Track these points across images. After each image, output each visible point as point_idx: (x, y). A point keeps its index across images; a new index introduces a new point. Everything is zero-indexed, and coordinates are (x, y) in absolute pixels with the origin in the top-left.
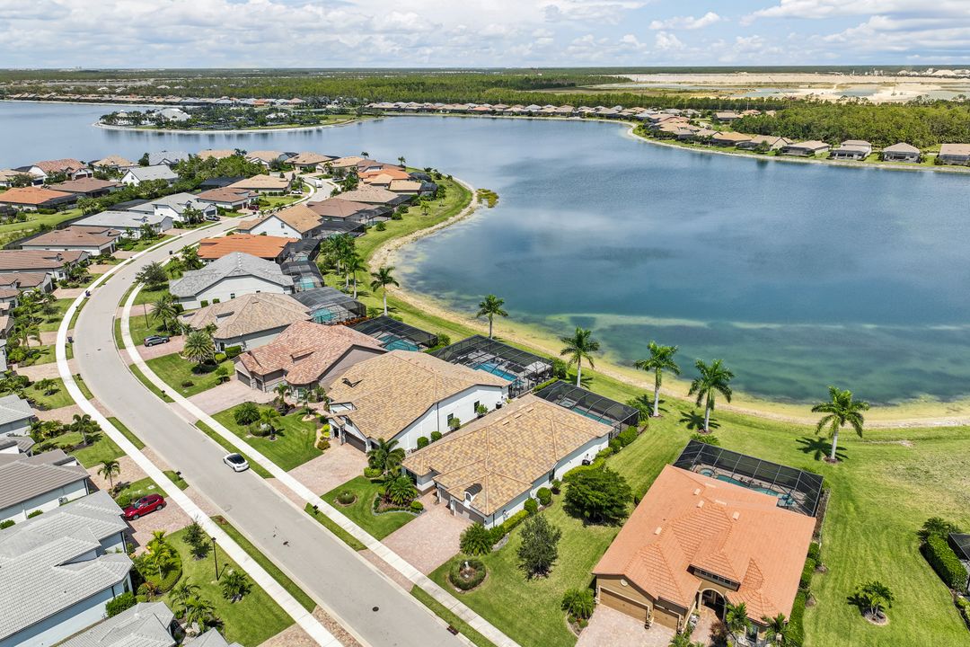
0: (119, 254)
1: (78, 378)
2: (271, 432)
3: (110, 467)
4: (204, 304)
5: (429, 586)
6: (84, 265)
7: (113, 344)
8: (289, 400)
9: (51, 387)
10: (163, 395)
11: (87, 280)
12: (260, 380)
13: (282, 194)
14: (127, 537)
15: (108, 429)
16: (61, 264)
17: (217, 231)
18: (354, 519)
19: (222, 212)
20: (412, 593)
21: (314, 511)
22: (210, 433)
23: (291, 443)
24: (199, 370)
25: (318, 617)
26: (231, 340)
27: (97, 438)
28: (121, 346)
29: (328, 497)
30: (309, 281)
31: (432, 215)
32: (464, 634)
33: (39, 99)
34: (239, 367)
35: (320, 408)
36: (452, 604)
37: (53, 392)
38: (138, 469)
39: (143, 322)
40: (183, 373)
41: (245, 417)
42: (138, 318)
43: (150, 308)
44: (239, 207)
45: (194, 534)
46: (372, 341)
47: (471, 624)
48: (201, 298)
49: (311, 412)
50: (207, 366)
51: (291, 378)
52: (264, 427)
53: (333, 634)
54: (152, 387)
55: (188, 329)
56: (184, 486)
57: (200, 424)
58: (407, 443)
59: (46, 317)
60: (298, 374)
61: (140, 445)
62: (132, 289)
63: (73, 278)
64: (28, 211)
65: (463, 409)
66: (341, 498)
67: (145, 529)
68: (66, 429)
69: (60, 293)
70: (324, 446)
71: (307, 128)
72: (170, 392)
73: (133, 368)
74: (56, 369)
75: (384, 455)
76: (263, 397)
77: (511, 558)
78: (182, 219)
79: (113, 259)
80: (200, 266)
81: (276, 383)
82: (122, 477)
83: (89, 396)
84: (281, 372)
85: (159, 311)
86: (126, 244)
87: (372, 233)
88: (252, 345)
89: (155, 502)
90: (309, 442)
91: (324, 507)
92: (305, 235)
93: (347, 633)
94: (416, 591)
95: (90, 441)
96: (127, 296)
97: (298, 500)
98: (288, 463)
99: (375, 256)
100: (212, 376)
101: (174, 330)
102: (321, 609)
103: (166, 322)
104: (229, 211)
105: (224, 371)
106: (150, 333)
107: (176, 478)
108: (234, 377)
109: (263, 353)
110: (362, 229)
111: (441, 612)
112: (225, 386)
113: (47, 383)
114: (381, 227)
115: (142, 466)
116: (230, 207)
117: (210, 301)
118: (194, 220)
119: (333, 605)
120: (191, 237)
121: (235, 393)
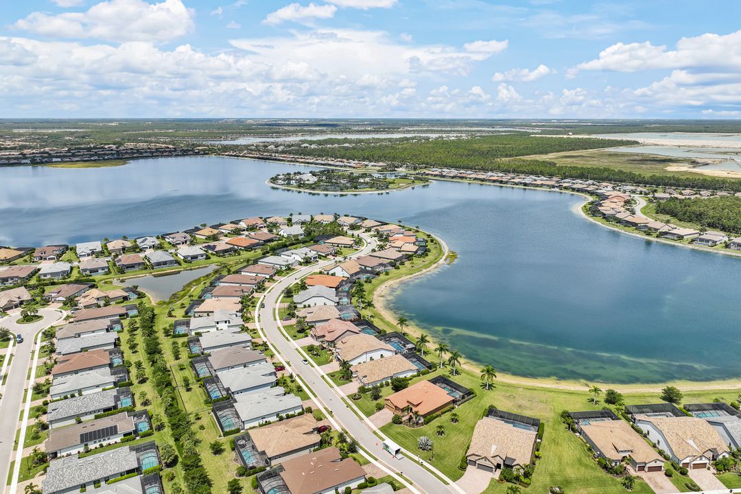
0: (276, 278)
1: (262, 329)
2: (317, 355)
3: (272, 356)
4: (305, 307)
5: (346, 398)
6: (264, 282)
7: (273, 318)
8: (325, 346)
9: (254, 331)
10: (287, 339)
11: (264, 290)
12: (318, 338)
13: (349, 247)
14: (275, 374)
15: (270, 347)
16: (256, 282)
17: (315, 268)
18: (333, 381)
19: (320, 257)
21: (323, 377)
22: (299, 352)
23: (322, 359)
24: (300, 332)
26: (311, 322)
27: (268, 349)
28: (275, 320)
29: (328, 375)
30: (345, 300)
31: (416, 267)
32: (350, 408)
33: (238, 156)
34: (311, 332)
35: (333, 349)
36: (350, 402)
37: (255, 333)
38: (279, 360)
39: (283, 311)
40: (294, 332)
41: (310, 349)
42: (281, 309)
43: (286, 305)
44: (328, 255)
45: (291, 376)
46: (356, 329)
48: (303, 304)
49: (330, 350)
50: (302, 331)
51: (326, 339)
52: (315, 353)
54: (284, 336)
55: (298, 317)
56: (290, 366)
57: (297, 349)
58: (354, 363)
59: (252, 305)
60: (329, 337)
61: (279, 353)
62: (280, 295)
63: (259, 288)
64: (241, 249)
65: (376, 356)
66: (332, 376)
67: (279, 374)
68: (260, 345)
69: (255, 295)
70: (331, 361)
71: (380, 192)
72: (289, 338)
73: (279, 328)
74: (255, 325)
75: (345, 364)
76: (317, 343)
77: (369, 396)
78: (302, 261)
79: (274, 280)
80: (306, 288)
81: (321, 340)
82: (274, 361)
83: (265, 336)
84: (324, 336)
85: (290, 307)
86: (279, 272)
87: (382, 276)
88: (318, 324)
89: (282, 368)
90: (327, 360)
91: (326, 377)
92: (352, 275)
94: (342, 398)
95: (266, 350)
96: (278, 299)
97: (320, 374)
98: (320, 364)
99: (378, 290)
100: (302, 335)
101: (292, 315)
103: (290, 313)
104: (323, 256)
105: (307, 333)
106: (285, 316)
107: (288, 363)
108: (310, 336)
109: (320, 329)
110: (378, 274)
111: (346, 403)
112: (306, 338)
113: (254, 330)
114: (387, 274)
115: (280, 359)
116: (324, 255)
117: (307, 306)
118: (307, 262)
120: (305, 271)
121: (309, 341)
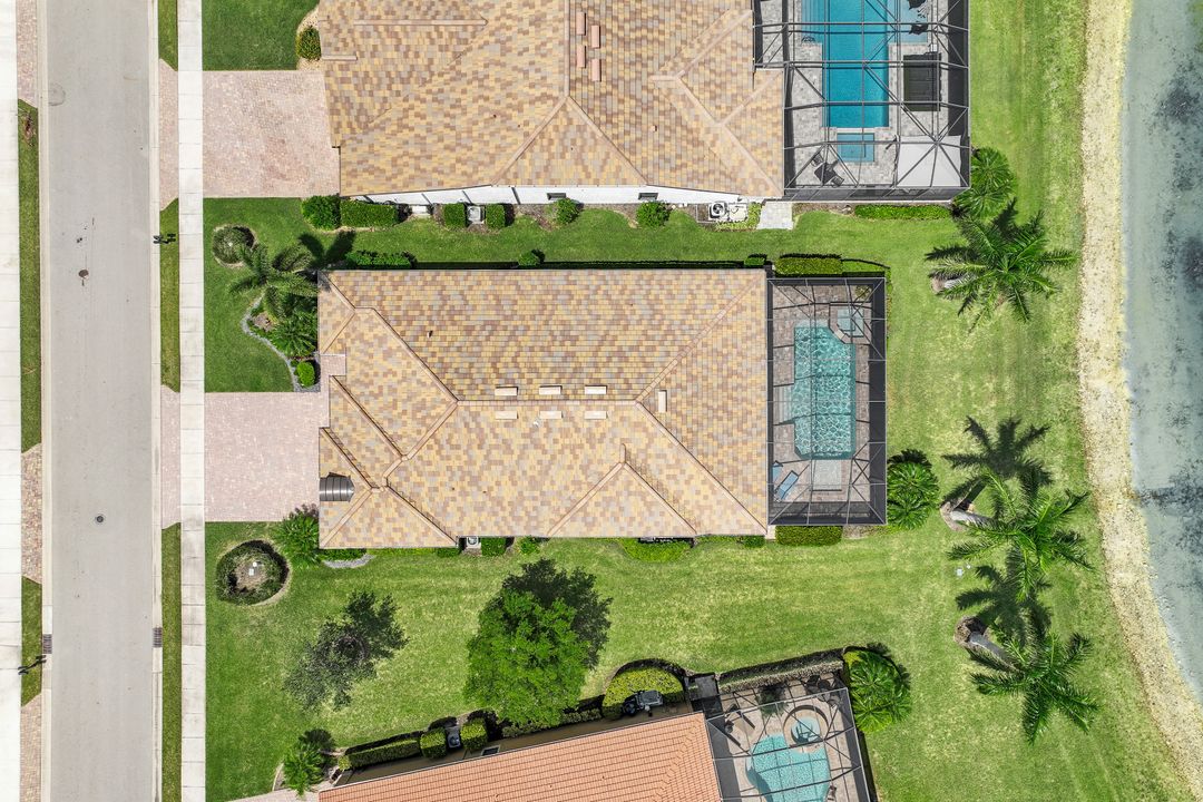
20: (165, 533)
25: (25, 467)
32: (165, 656)
36: (192, 599)
47: (186, 650)
53: (24, 512)
93: (40, 527)
94: (172, 536)
102: (39, 456)
119: (59, 462)
